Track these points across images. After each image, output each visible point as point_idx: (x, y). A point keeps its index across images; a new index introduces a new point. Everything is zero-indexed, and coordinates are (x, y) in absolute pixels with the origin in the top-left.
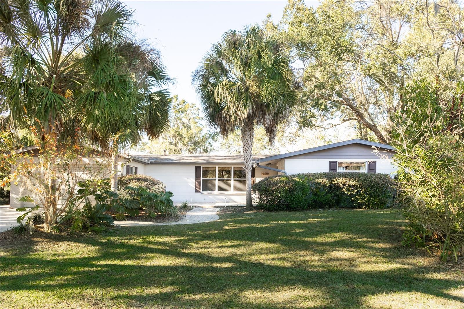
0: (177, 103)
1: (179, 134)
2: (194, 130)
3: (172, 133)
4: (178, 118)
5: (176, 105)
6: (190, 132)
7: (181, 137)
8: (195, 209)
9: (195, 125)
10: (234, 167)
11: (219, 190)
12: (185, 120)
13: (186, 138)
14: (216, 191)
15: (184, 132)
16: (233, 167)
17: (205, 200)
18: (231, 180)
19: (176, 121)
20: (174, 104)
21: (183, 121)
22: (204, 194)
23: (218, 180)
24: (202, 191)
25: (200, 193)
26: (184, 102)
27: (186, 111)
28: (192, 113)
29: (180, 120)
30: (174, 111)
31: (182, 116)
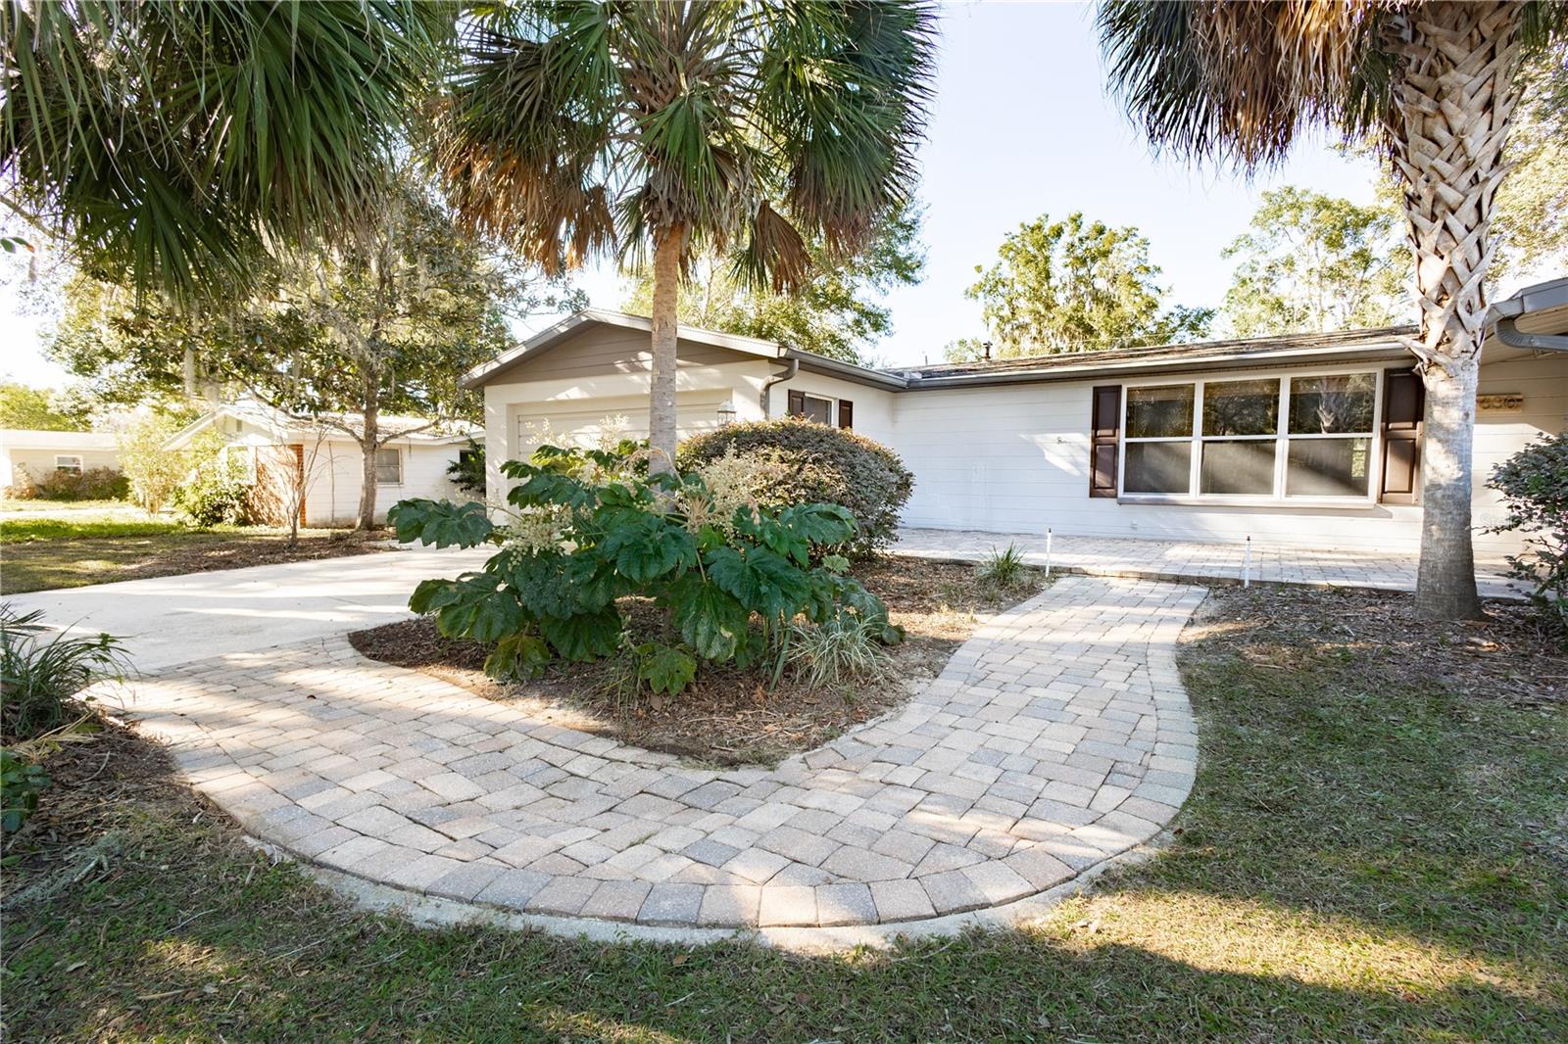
0: (1079, 235)
1: (1080, 323)
2: (1128, 308)
3: (1061, 321)
4: (1079, 278)
5: (1077, 243)
6: (1116, 313)
7: (1089, 330)
8: (1064, 583)
9: (1133, 290)
10: (1294, 383)
11: (1204, 490)
12: (1101, 284)
13: (1102, 333)
14: (1194, 495)
15: (1096, 316)
16: (1285, 379)
17: (1135, 528)
18: (1274, 441)
19: (1075, 288)
20: (1070, 240)
21: (1096, 286)
22: (1133, 502)
23: (1204, 442)
24: (1126, 490)
25: (1114, 501)
26: (1101, 231)
27: (1105, 254)
28: (1124, 257)
29: (1086, 284)
30: (1069, 260)
31: (1092, 273)
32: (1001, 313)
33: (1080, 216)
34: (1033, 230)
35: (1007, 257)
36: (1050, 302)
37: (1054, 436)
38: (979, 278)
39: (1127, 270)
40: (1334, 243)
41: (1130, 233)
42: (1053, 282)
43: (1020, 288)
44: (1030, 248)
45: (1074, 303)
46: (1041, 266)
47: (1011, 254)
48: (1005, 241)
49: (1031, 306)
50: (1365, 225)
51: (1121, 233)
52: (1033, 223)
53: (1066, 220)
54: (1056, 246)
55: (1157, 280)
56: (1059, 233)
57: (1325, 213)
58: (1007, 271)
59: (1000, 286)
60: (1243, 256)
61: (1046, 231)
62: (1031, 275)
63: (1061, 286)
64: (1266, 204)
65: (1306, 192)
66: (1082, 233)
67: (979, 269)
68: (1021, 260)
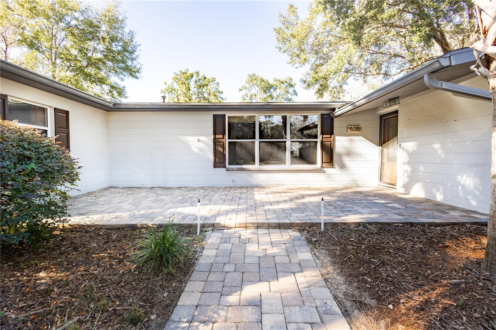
4: (199, 92)
5: (198, 81)
11: (261, 163)
14: (257, 165)
16: (288, 116)
17: (234, 182)
18: (285, 142)
19: (198, 95)
20: (195, 79)
21: (205, 96)
22: (233, 170)
23: (260, 142)
24: (229, 164)
25: (224, 169)
26: (205, 78)
27: (207, 85)
28: (212, 87)
29: (202, 94)
30: (195, 86)
31: (203, 91)
32: (174, 100)
33: (198, 72)
34: (184, 73)
35: (175, 81)
36: (190, 98)
37: (196, 138)
38: (165, 87)
39: (213, 91)
40: (265, 92)
41: (214, 80)
42: (191, 92)
43: (180, 92)
44: (183, 79)
45: (198, 100)
46: (187, 85)
47: (177, 80)
48: (174, 75)
49: (184, 99)
50: (271, 88)
51: (211, 79)
52: (184, 71)
53: (194, 72)
54: (191, 80)
55: (222, 96)
56: (192, 76)
57: (262, 83)
58: (176, 86)
59: (173, 91)
60: (244, 92)
61: (188, 74)
62: (184, 88)
63: (193, 93)
64: (249, 78)
65: (258, 76)
66: (199, 78)
67: (165, 83)
68: (180, 83)
